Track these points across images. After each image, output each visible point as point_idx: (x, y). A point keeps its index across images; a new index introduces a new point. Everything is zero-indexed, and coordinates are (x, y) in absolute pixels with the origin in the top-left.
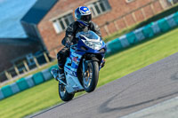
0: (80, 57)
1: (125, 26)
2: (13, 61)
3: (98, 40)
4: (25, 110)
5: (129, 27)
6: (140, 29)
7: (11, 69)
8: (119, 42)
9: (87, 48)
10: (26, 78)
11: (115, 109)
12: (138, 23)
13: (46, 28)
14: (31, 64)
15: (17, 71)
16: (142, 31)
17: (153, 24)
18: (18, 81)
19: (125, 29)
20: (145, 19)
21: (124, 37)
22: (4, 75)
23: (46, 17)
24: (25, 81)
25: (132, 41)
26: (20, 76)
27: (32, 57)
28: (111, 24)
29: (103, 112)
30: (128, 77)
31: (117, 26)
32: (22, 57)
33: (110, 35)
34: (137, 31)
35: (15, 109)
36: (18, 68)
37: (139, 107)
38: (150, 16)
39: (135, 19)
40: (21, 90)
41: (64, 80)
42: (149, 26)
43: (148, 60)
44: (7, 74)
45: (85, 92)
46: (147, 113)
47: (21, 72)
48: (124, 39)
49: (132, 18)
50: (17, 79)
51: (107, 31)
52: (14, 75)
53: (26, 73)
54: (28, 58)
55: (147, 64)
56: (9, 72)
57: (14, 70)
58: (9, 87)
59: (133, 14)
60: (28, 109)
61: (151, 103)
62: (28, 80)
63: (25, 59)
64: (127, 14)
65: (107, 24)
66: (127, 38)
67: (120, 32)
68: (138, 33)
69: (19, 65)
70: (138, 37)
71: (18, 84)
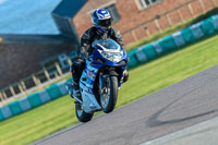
0: (96, 71)
1: (180, 20)
2: (42, 63)
3: (118, 51)
4: (57, 123)
5: (185, 22)
6: (199, 24)
7: (40, 72)
8: (172, 39)
9: (104, 60)
10: (59, 84)
11: (166, 122)
12: (195, 17)
13: (83, 22)
14: (64, 66)
15: (47, 75)
16: (201, 27)
17: (214, 18)
18: (48, 87)
19: (179, 24)
20: (204, 12)
21: (179, 33)
22: (32, 80)
23: (83, 9)
24: (57, 88)
25: (188, 38)
26: (51, 81)
27: (65, 58)
28: (162, 18)
29: (152, 126)
30: (183, 83)
31: (169, 20)
32: (54, 58)
33: (161, 32)
34: (194, 26)
35: (44, 123)
36: (49, 72)
37: (197, 119)
38: (210, 9)
39: (192, 11)
40: (53, 99)
41: (80, 97)
42: (209, 20)
43: (208, 62)
44: (35, 79)
45: (102, 113)
46: (205, 127)
47: (52, 77)
48: (178, 37)
49: (189, 11)
50: (47, 85)
51: (158, 26)
52: (44, 80)
53: (58, 78)
54: (61, 60)
55: (207, 67)
56: (37, 76)
57: (44, 74)
58: (38, 95)
59: (189, 6)
60: (61, 121)
61: (212, 115)
62: (61, 86)
63: (58, 61)
64: (182, 5)
65: (158, 17)
66: (182, 35)
67: (173, 27)
68: (195, 29)
69: (49, 68)
70: (196, 34)
71: (48, 91)
